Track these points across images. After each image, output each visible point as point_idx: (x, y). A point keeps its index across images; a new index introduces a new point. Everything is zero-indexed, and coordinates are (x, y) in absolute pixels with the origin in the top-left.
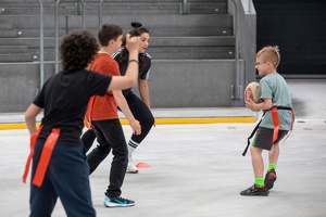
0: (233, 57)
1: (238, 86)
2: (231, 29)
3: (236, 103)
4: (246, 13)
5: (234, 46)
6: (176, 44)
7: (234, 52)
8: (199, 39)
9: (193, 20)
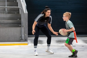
0: (21, 27)
1: (22, 35)
2: (20, 19)
3: (22, 40)
4: (25, 13)
5: (21, 23)
6: (3, 23)
7: (21, 25)
8: (10, 21)
9: (9, 16)
